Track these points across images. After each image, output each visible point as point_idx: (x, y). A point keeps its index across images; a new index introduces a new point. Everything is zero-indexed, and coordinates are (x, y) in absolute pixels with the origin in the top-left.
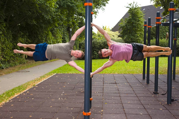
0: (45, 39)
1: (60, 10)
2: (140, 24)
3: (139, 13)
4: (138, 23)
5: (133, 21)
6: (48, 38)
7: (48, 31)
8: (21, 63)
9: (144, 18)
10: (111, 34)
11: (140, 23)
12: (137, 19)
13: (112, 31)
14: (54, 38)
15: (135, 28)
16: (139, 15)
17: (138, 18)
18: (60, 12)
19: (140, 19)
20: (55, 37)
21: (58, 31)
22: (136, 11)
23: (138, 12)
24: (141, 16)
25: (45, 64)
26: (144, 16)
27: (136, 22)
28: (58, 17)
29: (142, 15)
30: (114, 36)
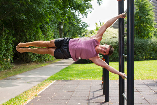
0: (33, 38)
1: (54, 1)
2: (150, 19)
3: (149, 5)
4: (147, 17)
5: (141, 15)
6: (37, 36)
7: (38, 28)
8: (6, 69)
9: (154, 11)
10: (112, 32)
11: (149, 17)
12: (145, 13)
13: (114, 28)
14: (44, 37)
15: (143, 23)
16: (148, 7)
17: (147, 11)
18: (53, 3)
19: (149, 12)
20: (46, 35)
21: (49, 29)
22: (145, 3)
23: (147, 4)
24: (150, 9)
25: (36, 69)
26: (154, 8)
27: (145, 16)
28: (52, 9)
29: (152, 8)
30: (115, 34)
